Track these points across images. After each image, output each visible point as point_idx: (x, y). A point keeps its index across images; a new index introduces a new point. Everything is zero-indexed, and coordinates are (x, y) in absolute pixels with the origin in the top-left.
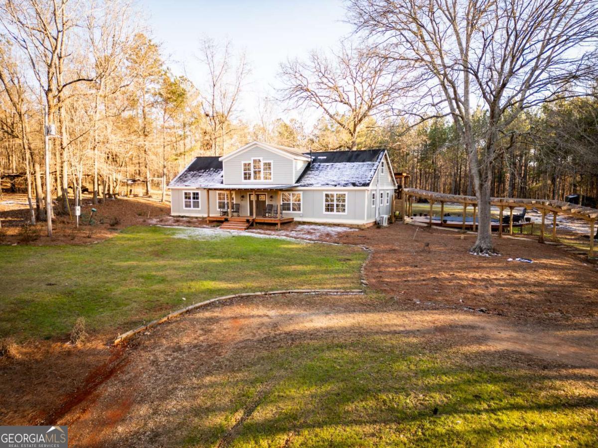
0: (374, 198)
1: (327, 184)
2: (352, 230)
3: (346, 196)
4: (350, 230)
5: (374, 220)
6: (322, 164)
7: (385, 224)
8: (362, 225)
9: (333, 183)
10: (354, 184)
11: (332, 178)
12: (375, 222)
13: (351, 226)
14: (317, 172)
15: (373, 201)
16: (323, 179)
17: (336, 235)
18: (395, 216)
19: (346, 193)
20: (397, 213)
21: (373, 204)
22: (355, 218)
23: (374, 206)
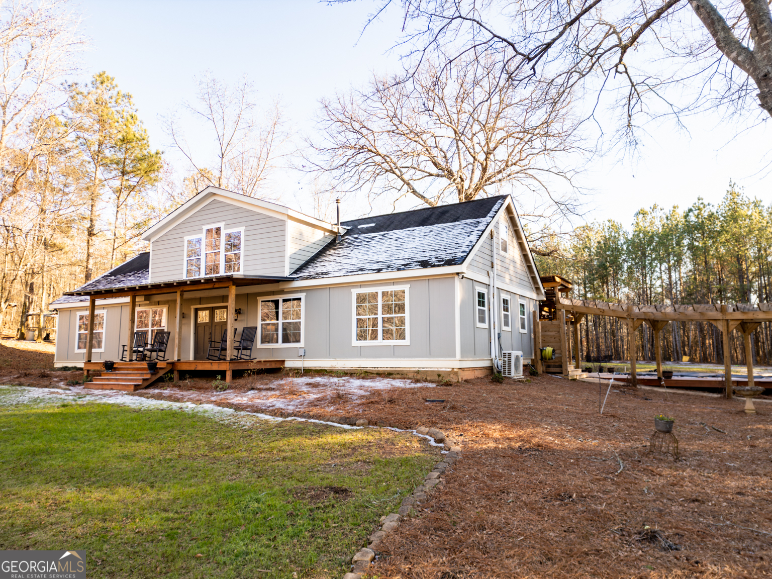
0: (481, 303)
1: (361, 270)
2: (419, 385)
3: (407, 295)
4: (413, 385)
5: (487, 364)
6: (362, 236)
7: (517, 374)
8: (449, 373)
9: (376, 266)
10: (424, 264)
11: (375, 258)
12: (491, 369)
13: (418, 376)
14: (346, 251)
15: (482, 312)
16: (354, 261)
17: (362, 397)
18: (543, 359)
19: (406, 287)
20: (549, 350)
21: (482, 320)
22: (430, 354)
23: (486, 326)
